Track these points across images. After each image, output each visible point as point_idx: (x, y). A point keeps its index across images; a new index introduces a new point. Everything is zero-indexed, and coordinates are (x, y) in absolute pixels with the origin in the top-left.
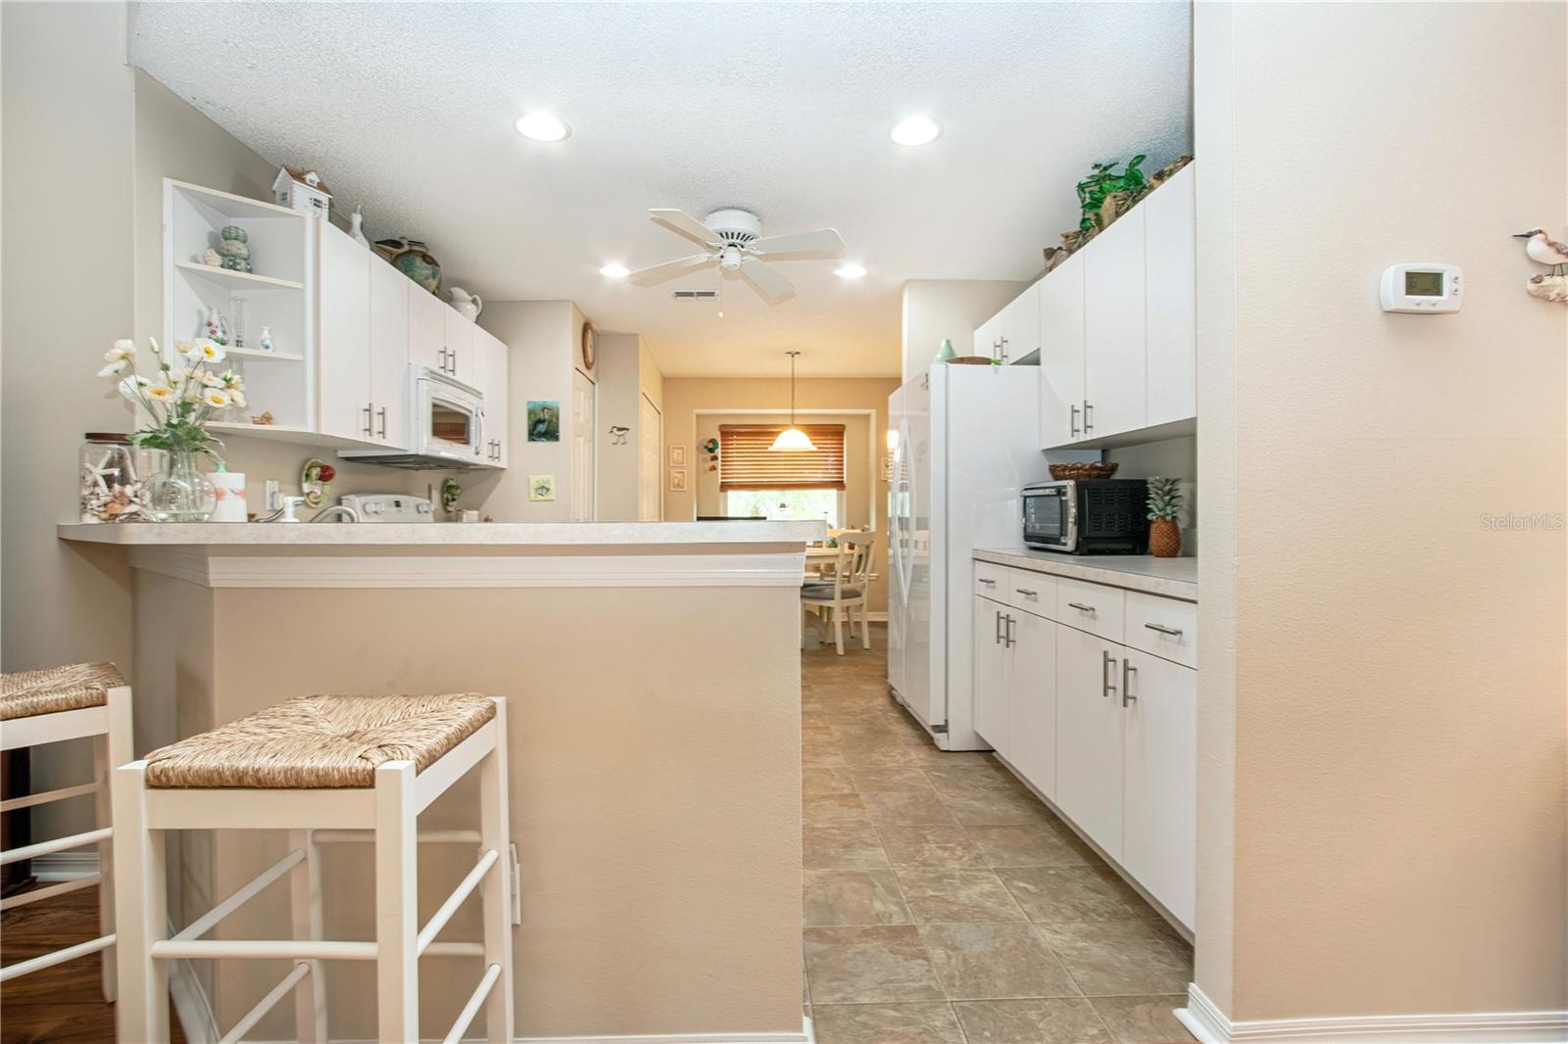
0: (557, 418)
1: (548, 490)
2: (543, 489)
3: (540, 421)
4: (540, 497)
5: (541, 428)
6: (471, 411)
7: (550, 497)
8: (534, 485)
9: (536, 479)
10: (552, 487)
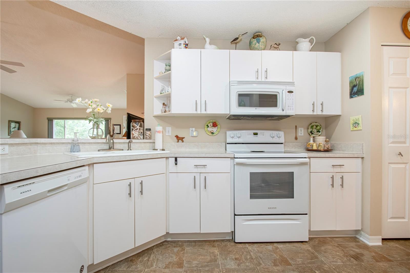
0: (363, 81)
1: (358, 124)
2: (356, 124)
3: (355, 86)
4: (355, 129)
5: (355, 89)
6: (278, 92)
7: (359, 129)
8: (352, 122)
9: (352, 119)
10: (360, 123)
